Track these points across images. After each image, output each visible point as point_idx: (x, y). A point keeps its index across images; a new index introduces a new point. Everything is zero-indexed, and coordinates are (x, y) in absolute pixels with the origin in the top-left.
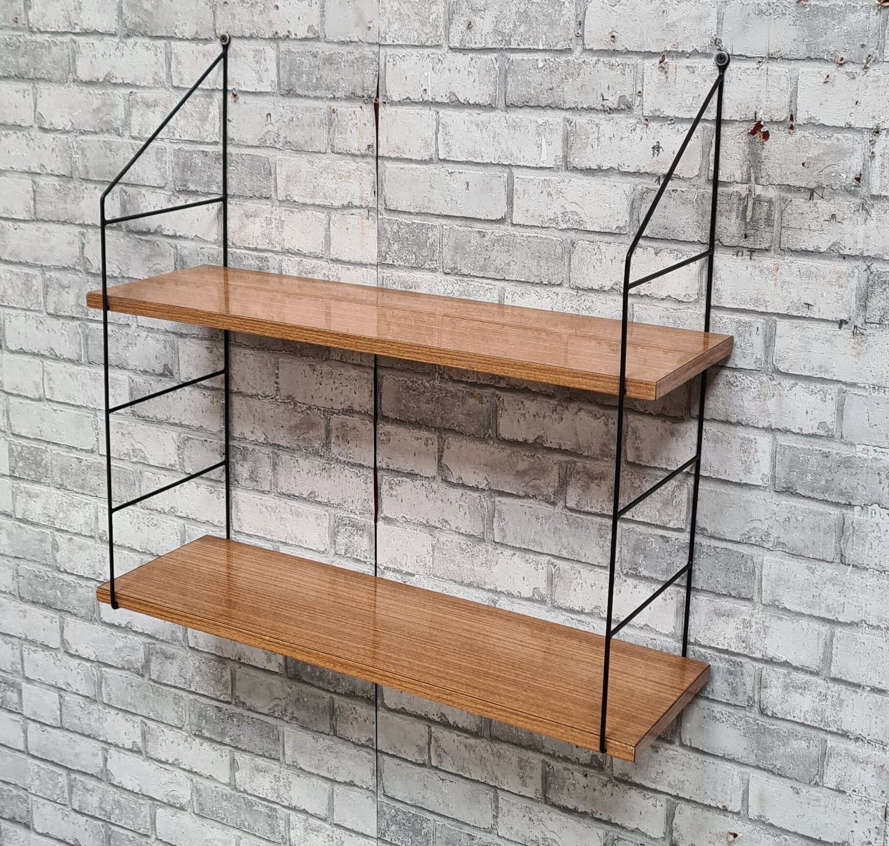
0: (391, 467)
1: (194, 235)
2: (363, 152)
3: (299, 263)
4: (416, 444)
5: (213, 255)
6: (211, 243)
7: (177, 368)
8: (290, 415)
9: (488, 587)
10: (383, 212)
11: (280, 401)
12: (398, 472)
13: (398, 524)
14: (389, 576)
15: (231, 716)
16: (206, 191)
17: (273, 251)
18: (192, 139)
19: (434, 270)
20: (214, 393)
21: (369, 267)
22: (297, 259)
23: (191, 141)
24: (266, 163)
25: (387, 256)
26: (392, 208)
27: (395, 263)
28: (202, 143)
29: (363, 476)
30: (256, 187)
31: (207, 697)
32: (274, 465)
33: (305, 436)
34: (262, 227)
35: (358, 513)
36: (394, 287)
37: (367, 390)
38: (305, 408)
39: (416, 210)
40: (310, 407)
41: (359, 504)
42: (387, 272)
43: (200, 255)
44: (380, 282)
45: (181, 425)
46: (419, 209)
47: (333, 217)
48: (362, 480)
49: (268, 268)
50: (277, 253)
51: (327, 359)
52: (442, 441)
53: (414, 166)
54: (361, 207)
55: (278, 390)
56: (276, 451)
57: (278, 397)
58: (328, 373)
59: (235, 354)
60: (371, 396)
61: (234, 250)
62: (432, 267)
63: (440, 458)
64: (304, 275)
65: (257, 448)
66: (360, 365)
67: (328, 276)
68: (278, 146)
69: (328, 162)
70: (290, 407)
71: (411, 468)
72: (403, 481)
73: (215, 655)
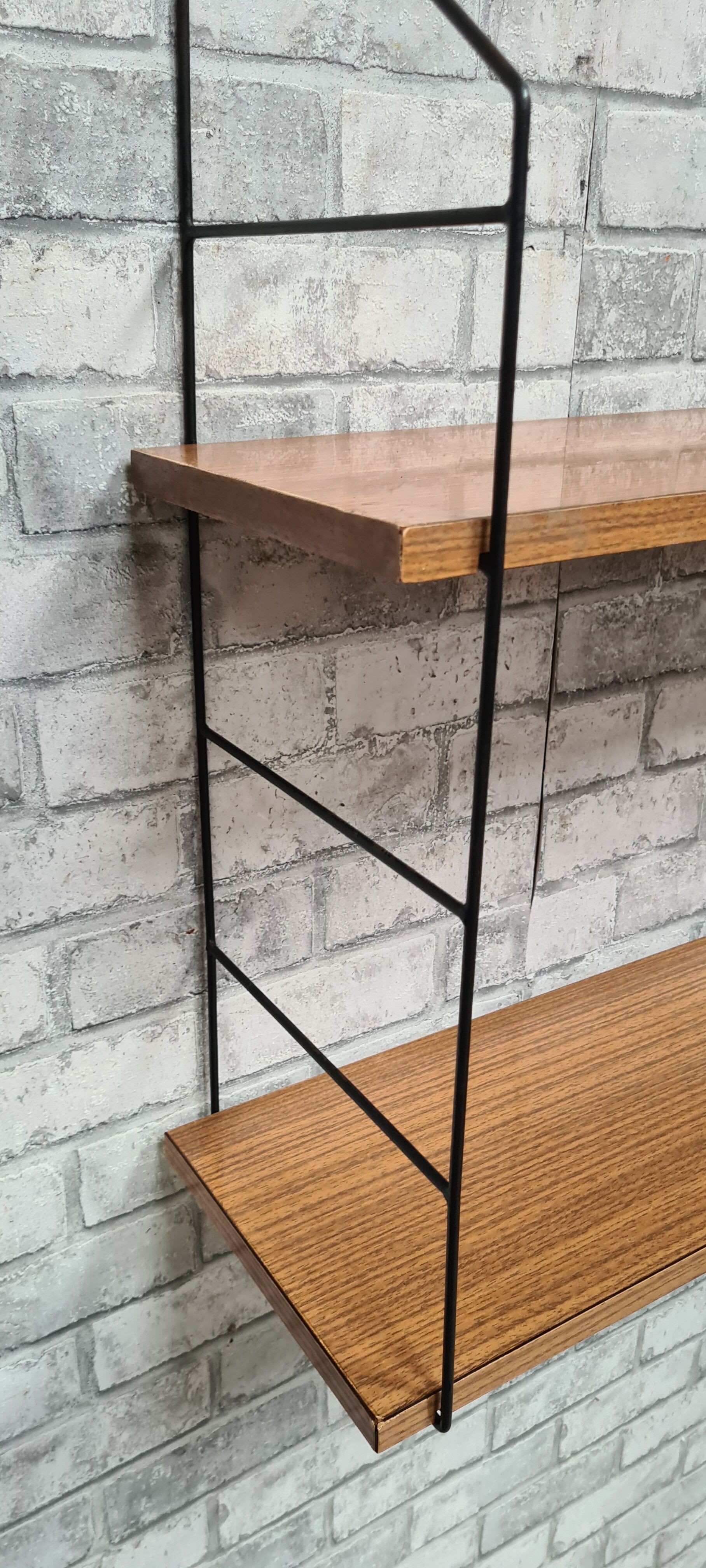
0: (565, 787)
1: (76, 365)
2: (565, 74)
3: (395, 395)
4: (610, 722)
5: (143, 419)
6: (136, 380)
7: (33, 776)
8: (360, 771)
9: (693, 909)
10: (594, 234)
11: (334, 750)
12: (574, 790)
13: (565, 885)
14: (544, 985)
15: (210, 1443)
16: (115, 212)
17: (325, 377)
18: (53, 25)
19: (674, 358)
20: (156, 798)
21: (554, 375)
22: (389, 386)
23: (49, 31)
24: (313, 111)
25: (595, 341)
26: (613, 222)
27: (609, 357)
28: (89, 39)
29: (512, 828)
30: (279, 189)
31: (149, 1452)
32: (320, 899)
33: (394, 802)
34: (297, 310)
35: (494, 904)
36: (602, 410)
37: (535, 652)
38: (395, 742)
39: (659, 224)
40: (406, 735)
41: (501, 882)
42: (589, 380)
43: (102, 426)
44: (574, 407)
45: (57, 921)
46: (664, 219)
47: (482, 258)
48: (510, 837)
49: (312, 426)
50: (335, 378)
51: (448, 615)
52: (653, 697)
53: (665, 112)
54: (551, 226)
55: (333, 724)
56: (323, 865)
57: (330, 744)
58: (449, 647)
59: (219, 679)
60: (544, 660)
61: (212, 391)
62: (676, 351)
63: (647, 729)
64: (405, 425)
65: (277, 878)
66: (525, 604)
67: (462, 417)
68: (347, 57)
69: (480, 105)
70: (360, 753)
71: (598, 772)
72: (581, 803)
73: (171, 1360)
